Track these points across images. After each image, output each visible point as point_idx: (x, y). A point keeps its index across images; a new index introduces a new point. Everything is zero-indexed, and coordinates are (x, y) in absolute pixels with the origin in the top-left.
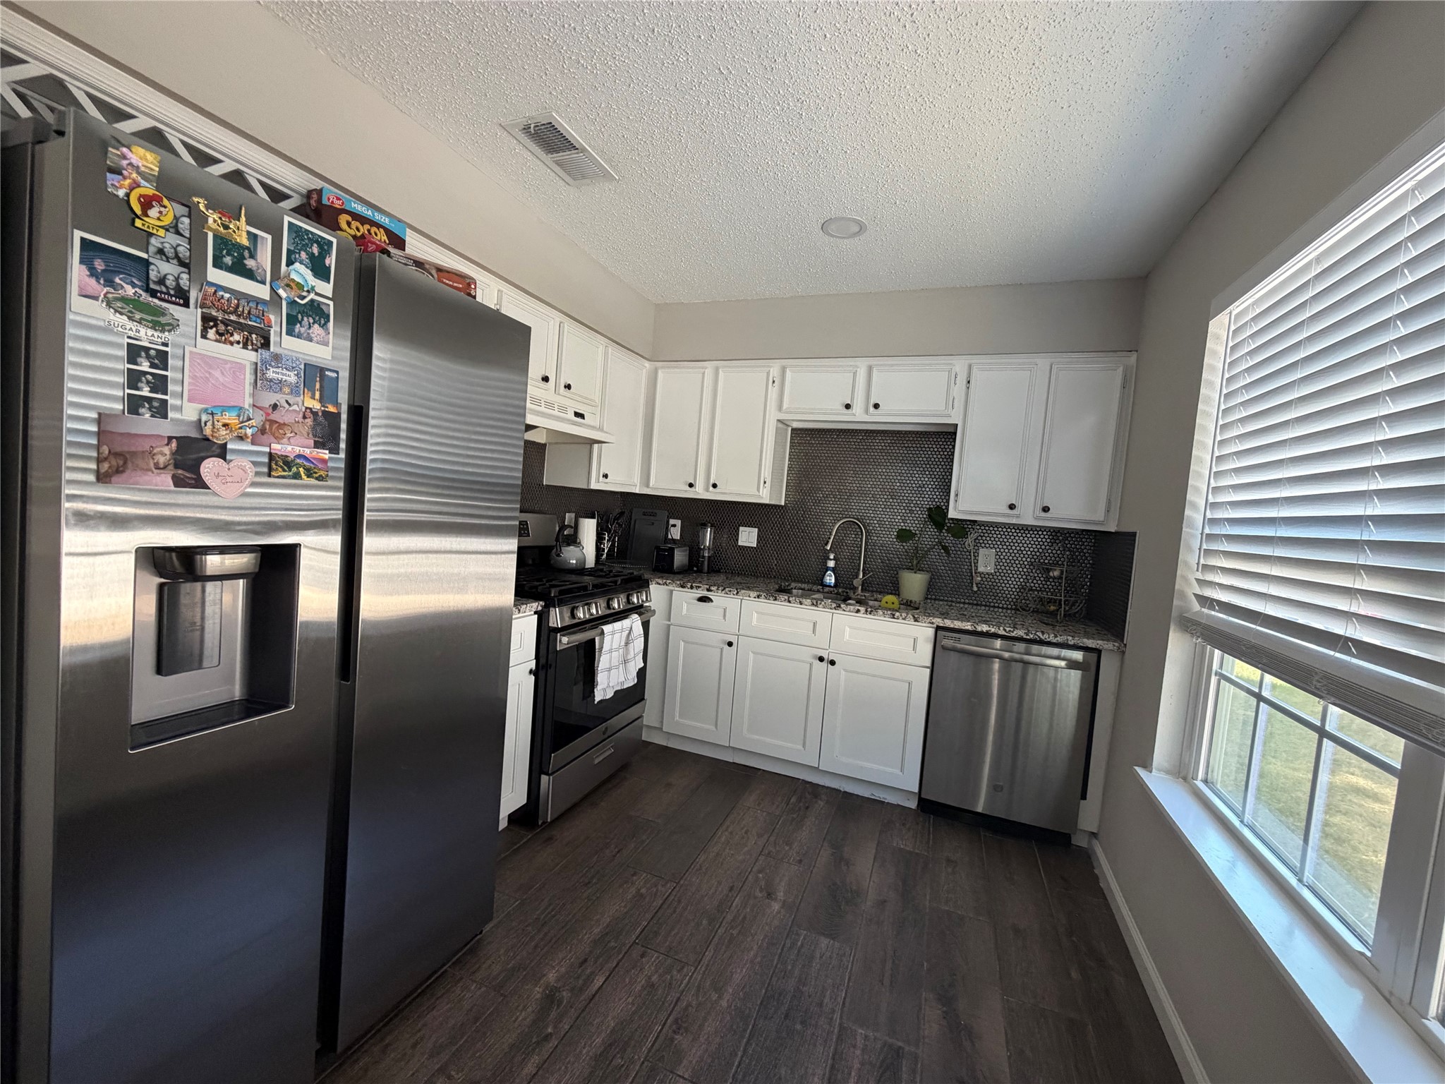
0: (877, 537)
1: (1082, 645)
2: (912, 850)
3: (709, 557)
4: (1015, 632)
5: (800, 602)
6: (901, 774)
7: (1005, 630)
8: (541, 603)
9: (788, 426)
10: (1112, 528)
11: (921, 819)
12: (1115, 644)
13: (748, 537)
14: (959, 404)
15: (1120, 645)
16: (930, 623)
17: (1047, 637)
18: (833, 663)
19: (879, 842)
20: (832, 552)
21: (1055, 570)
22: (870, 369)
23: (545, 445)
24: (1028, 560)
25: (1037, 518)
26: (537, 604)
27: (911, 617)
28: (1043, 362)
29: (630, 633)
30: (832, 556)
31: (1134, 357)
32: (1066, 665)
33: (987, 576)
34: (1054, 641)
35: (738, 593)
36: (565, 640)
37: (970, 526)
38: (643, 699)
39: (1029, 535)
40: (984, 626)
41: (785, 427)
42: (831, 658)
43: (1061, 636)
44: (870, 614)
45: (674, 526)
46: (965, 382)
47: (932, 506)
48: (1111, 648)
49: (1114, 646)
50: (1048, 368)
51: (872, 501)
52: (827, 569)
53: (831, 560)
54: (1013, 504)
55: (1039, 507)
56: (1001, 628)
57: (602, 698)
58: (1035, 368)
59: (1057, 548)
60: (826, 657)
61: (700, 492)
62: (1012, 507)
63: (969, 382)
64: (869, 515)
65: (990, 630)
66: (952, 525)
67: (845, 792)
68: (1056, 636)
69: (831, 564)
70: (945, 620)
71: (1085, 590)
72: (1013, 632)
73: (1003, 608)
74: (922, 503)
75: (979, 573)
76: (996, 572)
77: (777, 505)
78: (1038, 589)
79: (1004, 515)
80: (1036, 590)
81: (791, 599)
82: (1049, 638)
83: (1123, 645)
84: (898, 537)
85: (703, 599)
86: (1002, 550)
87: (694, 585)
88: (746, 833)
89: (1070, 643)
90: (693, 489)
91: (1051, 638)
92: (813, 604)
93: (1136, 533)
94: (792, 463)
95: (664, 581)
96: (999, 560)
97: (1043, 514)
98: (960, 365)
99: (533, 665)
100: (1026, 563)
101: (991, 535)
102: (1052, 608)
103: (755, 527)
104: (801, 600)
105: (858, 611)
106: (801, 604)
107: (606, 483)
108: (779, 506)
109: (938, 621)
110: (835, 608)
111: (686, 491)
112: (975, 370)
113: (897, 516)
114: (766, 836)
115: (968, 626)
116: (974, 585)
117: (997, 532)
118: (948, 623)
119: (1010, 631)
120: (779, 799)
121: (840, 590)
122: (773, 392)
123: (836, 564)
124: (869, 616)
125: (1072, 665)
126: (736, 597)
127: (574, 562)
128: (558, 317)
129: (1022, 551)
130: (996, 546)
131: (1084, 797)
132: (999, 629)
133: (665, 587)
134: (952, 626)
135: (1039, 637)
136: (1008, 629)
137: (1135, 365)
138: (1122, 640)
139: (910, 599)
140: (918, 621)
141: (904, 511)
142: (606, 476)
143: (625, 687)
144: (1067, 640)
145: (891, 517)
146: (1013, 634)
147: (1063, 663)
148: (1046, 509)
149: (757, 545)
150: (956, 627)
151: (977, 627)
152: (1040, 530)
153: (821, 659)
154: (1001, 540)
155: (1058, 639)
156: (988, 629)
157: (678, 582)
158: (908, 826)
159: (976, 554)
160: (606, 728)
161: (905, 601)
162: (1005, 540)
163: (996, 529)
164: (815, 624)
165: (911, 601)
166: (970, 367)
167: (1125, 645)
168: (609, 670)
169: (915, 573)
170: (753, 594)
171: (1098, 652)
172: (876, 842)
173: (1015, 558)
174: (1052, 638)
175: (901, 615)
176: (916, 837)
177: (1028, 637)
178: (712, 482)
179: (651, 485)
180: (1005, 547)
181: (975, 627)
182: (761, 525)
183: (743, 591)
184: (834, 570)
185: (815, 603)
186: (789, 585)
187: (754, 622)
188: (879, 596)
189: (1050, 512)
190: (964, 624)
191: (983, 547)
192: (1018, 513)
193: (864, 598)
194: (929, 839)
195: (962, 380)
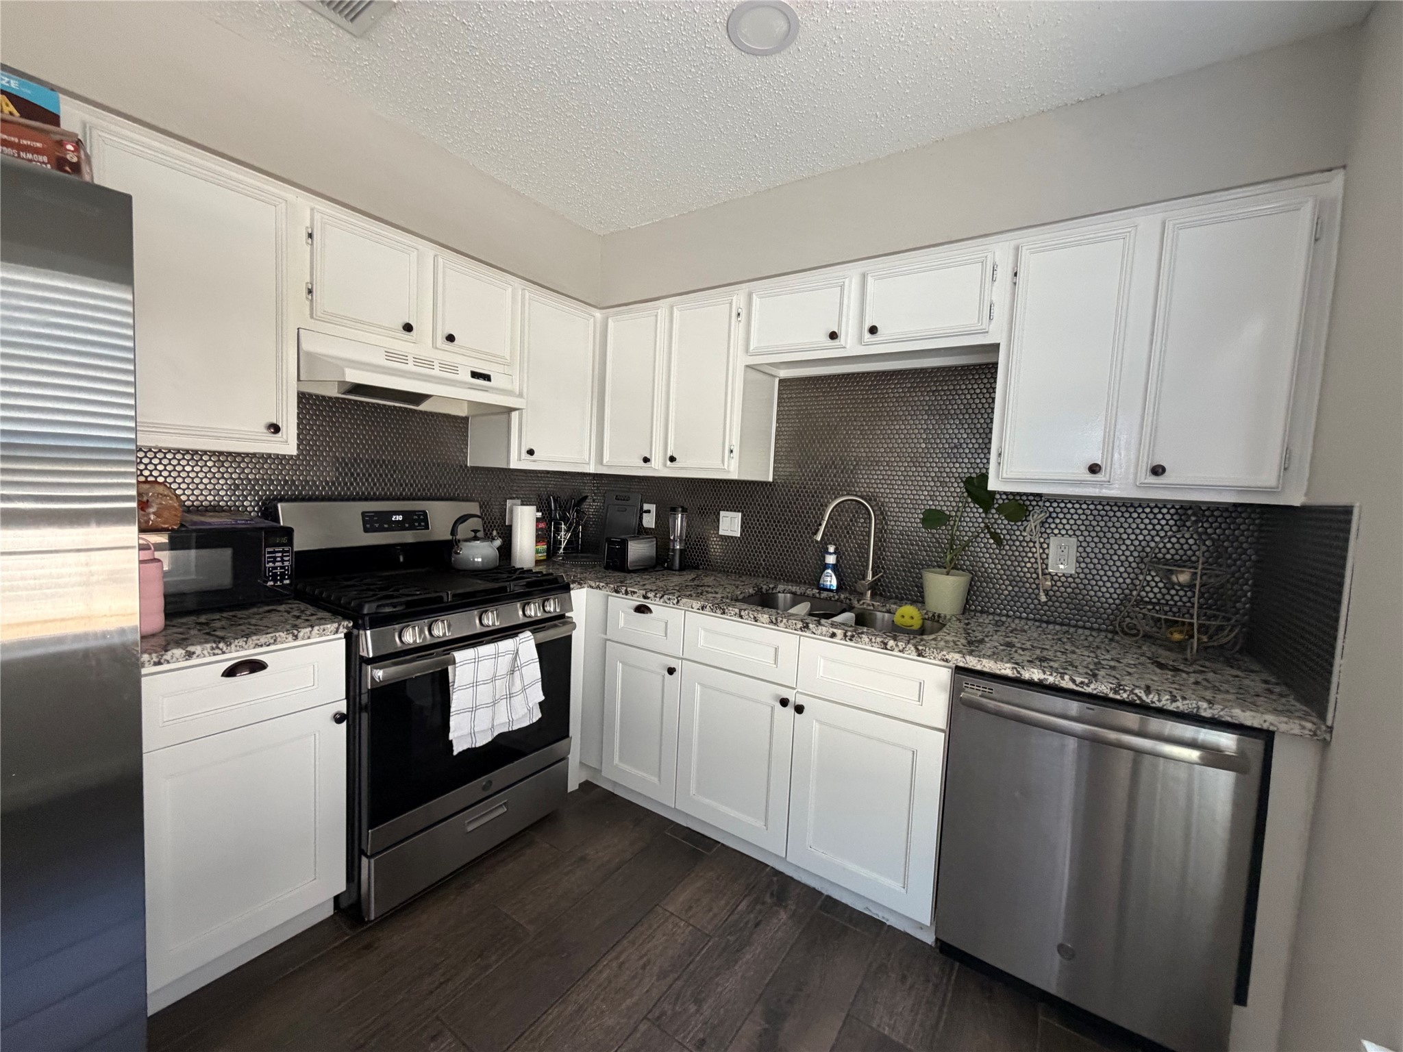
0: (895, 521)
1: (1229, 719)
2: (901, 1041)
3: (681, 550)
4: (1092, 686)
5: (755, 618)
6: (903, 891)
7: (1074, 681)
8: (346, 623)
9: (774, 376)
10: (1296, 499)
11: (936, 969)
12: (1304, 723)
13: (730, 524)
14: (1000, 313)
15: (1319, 728)
16: (943, 660)
17: (1156, 699)
18: (799, 709)
19: (848, 1015)
20: (830, 544)
21: (1182, 572)
22: (864, 277)
23: (466, 419)
24: (1136, 554)
25: (1143, 487)
26: (336, 625)
27: (913, 648)
28: (1147, 222)
29: (515, 659)
30: (831, 549)
31: (1337, 181)
32: (1201, 758)
33: (1063, 579)
34: (1172, 707)
35: (678, 602)
36: (379, 674)
37: (1034, 503)
38: (567, 736)
39: (1135, 515)
40: (1035, 671)
41: (770, 378)
42: (799, 702)
43: (1184, 698)
44: (851, 640)
45: (648, 511)
46: (1010, 274)
47: (974, 475)
48: (1297, 731)
49: (1303, 728)
50: (1158, 229)
51: (886, 471)
52: (826, 566)
53: (831, 554)
54: (1096, 465)
55: (1145, 467)
56: (1067, 677)
57: (469, 746)
58: (1133, 232)
59: (1187, 536)
60: (792, 699)
61: (659, 468)
62: (1094, 469)
63: (1016, 274)
64: (882, 490)
65: (1046, 680)
66: (1006, 501)
67: (829, 898)
68: (1174, 699)
69: (831, 559)
70: (968, 657)
71: (1243, 605)
72: (1088, 685)
73: (1091, 629)
74: (960, 470)
75: (1050, 574)
76: (1078, 574)
77: (764, 482)
78: (1154, 600)
79: (1081, 483)
80: (1150, 603)
81: (743, 613)
82: (1159, 701)
83: (1324, 728)
84: (923, 521)
85: (642, 609)
86: (1089, 539)
87: (629, 589)
88: (644, 967)
89: (1203, 714)
90: (647, 465)
91: (1163, 702)
92: (772, 622)
93: (1352, 507)
94: (781, 425)
95: (597, 584)
96: (1084, 555)
97: (1153, 480)
98: (1000, 251)
99: (342, 707)
100: (1131, 559)
101: (1069, 516)
102: (1177, 637)
103: (739, 511)
104: (756, 614)
105: (833, 635)
106: (756, 621)
107: (534, 461)
108: (766, 483)
109: (957, 659)
110: (801, 629)
111: (641, 468)
112: (1025, 253)
113: (923, 491)
114: (670, 979)
115: (1007, 670)
116: (1042, 593)
117: (1080, 511)
118: (972, 662)
119: (1082, 683)
120: (723, 902)
121: (842, 596)
122: (738, 330)
123: (838, 561)
124: (849, 643)
125: (1214, 758)
126: (676, 606)
127: (480, 560)
128: (429, 250)
129: (1124, 540)
130: (1078, 533)
131: (1241, 997)
132: (1063, 679)
133: (598, 591)
134: (979, 667)
135: (1140, 698)
136: (1078, 680)
137: (1340, 197)
138: (1322, 716)
139: (938, 612)
140: (923, 656)
141: (932, 484)
142: (531, 452)
143: (515, 728)
144: (1198, 708)
145: (915, 492)
146: (1088, 690)
147: (1194, 755)
148: (1158, 471)
149: (741, 535)
150: (985, 669)
151: (1022, 672)
152: (1156, 506)
153: (784, 702)
154: (1087, 523)
155: (1179, 704)
156: (1042, 676)
157: (612, 586)
158: (909, 981)
159: (1045, 546)
160: (490, 782)
161: (931, 615)
162: (1094, 523)
163: (1077, 506)
164: (776, 650)
165: (939, 616)
166: (1017, 249)
167: (1330, 729)
168: (474, 710)
169: (948, 574)
170: (697, 604)
171: (1267, 737)
172: (844, 1015)
173: (1111, 552)
174: (1165, 702)
175: (897, 645)
176: (917, 1014)
177: (1118, 697)
178: (669, 454)
179: (605, 462)
180: (1093, 534)
181: (1018, 672)
182: (745, 507)
183: (684, 600)
184: (835, 568)
185: (774, 620)
186: (775, 587)
187: (701, 642)
188: (894, 606)
189: (1166, 474)
190: (1000, 665)
191: (1056, 535)
192: (1106, 479)
193: (872, 608)
194: (939, 1018)
195: (1004, 274)
